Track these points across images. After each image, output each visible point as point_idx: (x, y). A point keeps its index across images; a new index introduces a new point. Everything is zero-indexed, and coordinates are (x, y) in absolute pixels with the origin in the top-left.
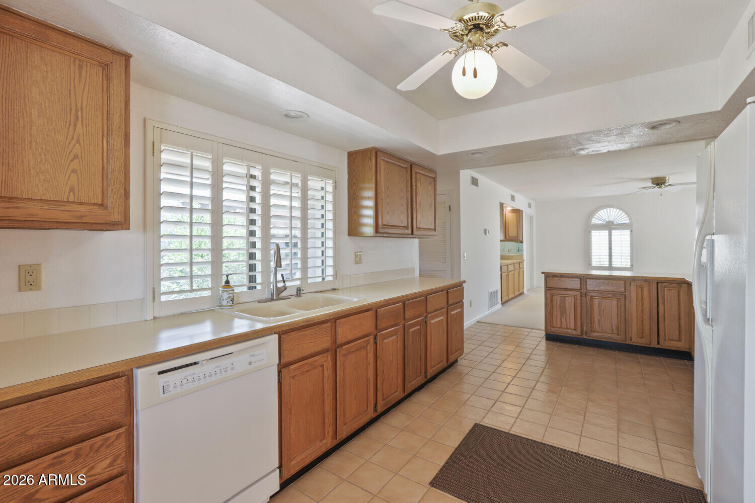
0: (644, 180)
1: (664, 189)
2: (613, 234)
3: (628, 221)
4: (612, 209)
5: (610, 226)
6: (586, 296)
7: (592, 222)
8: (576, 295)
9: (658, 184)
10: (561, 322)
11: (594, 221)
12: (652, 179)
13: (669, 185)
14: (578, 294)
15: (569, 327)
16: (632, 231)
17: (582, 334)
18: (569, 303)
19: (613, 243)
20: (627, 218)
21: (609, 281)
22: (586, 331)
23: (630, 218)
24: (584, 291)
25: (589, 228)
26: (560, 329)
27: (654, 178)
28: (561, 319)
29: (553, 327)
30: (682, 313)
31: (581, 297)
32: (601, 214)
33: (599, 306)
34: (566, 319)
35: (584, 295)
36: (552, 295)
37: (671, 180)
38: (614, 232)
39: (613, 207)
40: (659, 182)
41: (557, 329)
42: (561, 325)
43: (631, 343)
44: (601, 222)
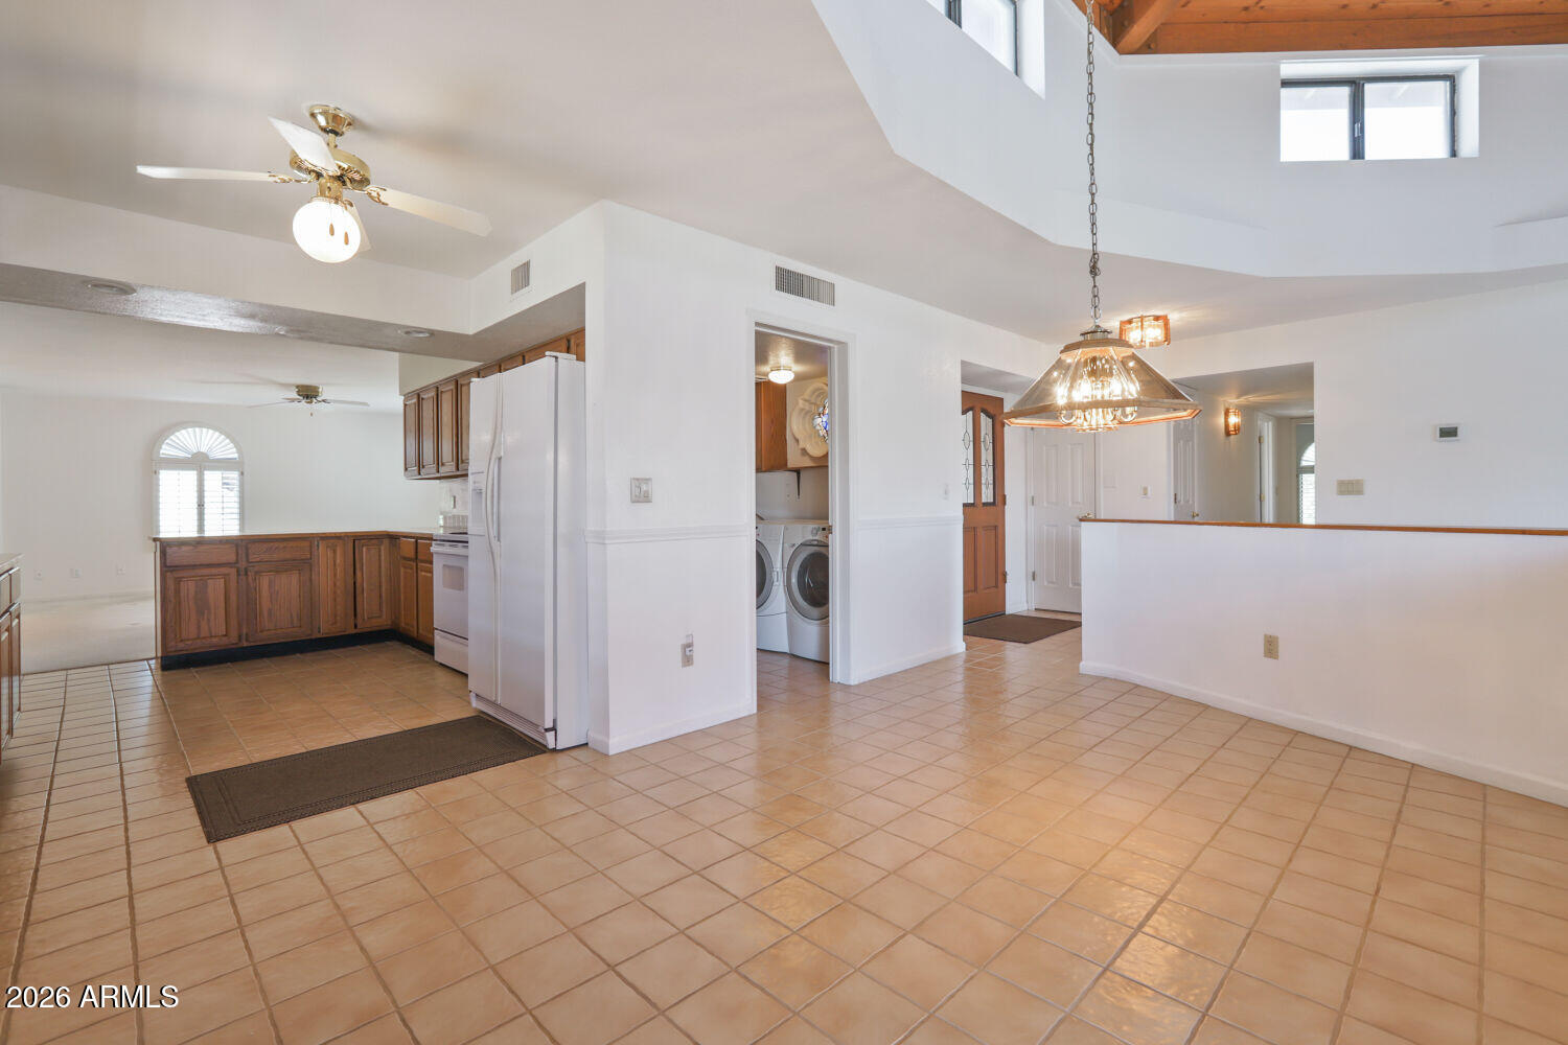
0: (286, 386)
1: (315, 406)
2: (206, 477)
3: (236, 456)
4: (205, 430)
5: (199, 463)
6: (246, 574)
7: (162, 451)
8: (228, 575)
9: (307, 397)
10: (199, 628)
11: (166, 450)
12: (297, 387)
13: (324, 401)
14: (233, 571)
15: (215, 630)
16: (242, 474)
17: (240, 640)
18: (215, 589)
19: (206, 494)
20: (235, 450)
21: (285, 544)
22: (247, 634)
23: (239, 451)
24: (243, 564)
25: (152, 466)
26: (198, 641)
27: (303, 386)
28: (199, 622)
29: (182, 641)
30: (383, 579)
31: (238, 575)
32: (181, 437)
33: (270, 586)
34: (209, 620)
35: (242, 573)
36: (178, 581)
37: (325, 393)
38: (208, 474)
39: (209, 427)
40: (308, 393)
41: (189, 642)
42: (199, 633)
43: (319, 636)
44: (182, 454)
